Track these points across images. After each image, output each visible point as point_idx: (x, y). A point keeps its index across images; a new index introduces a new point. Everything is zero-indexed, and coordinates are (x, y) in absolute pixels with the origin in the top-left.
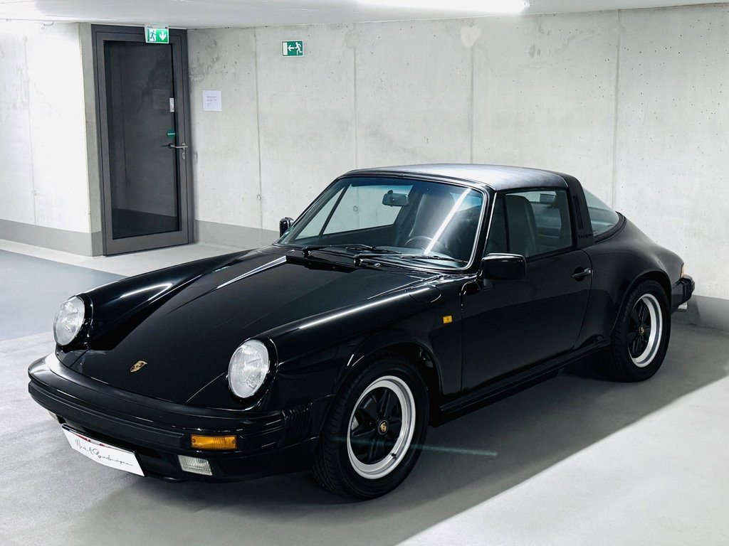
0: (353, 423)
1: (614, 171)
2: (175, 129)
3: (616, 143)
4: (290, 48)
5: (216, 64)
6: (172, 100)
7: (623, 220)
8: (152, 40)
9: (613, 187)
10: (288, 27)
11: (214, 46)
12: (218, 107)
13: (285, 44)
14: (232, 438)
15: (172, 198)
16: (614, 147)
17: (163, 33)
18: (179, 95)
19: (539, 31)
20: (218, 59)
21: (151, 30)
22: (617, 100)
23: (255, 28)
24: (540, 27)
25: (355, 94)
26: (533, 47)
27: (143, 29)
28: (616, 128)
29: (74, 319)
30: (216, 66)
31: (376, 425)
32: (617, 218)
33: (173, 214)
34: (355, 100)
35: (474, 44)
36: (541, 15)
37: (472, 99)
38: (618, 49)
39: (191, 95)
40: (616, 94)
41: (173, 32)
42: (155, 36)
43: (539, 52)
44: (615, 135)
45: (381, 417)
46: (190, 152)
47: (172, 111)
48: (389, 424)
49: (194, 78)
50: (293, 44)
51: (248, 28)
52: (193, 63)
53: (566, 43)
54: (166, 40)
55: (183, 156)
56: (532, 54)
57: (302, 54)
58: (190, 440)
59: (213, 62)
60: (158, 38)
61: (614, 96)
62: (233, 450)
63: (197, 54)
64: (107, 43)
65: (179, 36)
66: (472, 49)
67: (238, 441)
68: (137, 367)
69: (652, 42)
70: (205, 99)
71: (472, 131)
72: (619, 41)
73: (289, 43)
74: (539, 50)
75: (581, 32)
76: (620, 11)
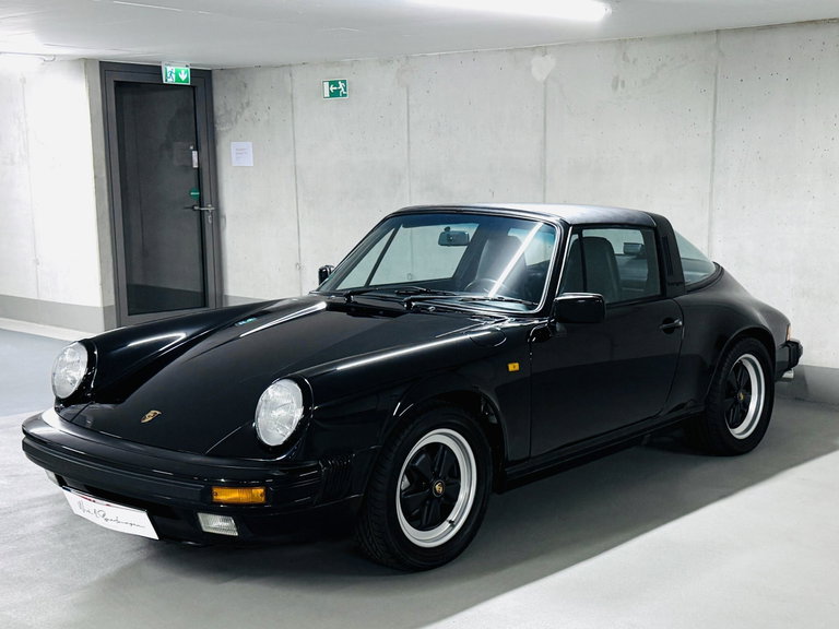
0: (403, 483)
1: (711, 223)
2: (200, 188)
4: (332, 89)
5: (246, 111)
6: (195, 154)
7: (720, 271)
8: (170, 81)
9: (709, 241)
10: (330, 63)
11: (243, 88)
12: (248, 161)
13: (327, 84)
14: (260, 491)
15: (197, 270)
16: (711, 193)
17: (183, 72)
18: (204, 148)
19: (624, 59)
20: (248, 104)
21: (169, 69)
22: (714, 138)
23: (290, 65)
24: (624, 54)
25: (409, 142)
26: (616, 80)
27: (160, 67)
28: (713, 170)
29: (75, 370)
30: (247, 113)
31: (430, 486)
32: (714, 268)
33: (198, 289)
34: (409, 148)
35: (548, 77)
36: (625, 40)
37: (544, 143)
38: (716, 78)
39: (218, 148)
40: (714, 131)
41: (195, 73)
42: (174, 76)
43: (623, 85)
44: (712, 180)
45: (436, 477)
46: (218, 215)
47: (195, 166)
48: (445, 486)
49: (219, 128)
50: (335, 83)
51: (283, 66)
52: (219, 110)
53: (654, 71)
54: (186, 80)
55: (209, 219)
56: (615, 87)
57: (344, 95)
58: (210, 493)
59: (243, 108)
60: (178, 78)
61: (710, 135)
62: (260, 505)
63: (222, 100)
64: (119, 85)
65: (203, 78)
66: (545, 83)
67: (267, 493)
68: (149, 417)
69: (756, 68)
70: (233, 151)
71: (545, 181)
72: (717, 69)
73: (331, 83)
74: (623, 82)
75: (672, 59)
76: (718, 31)
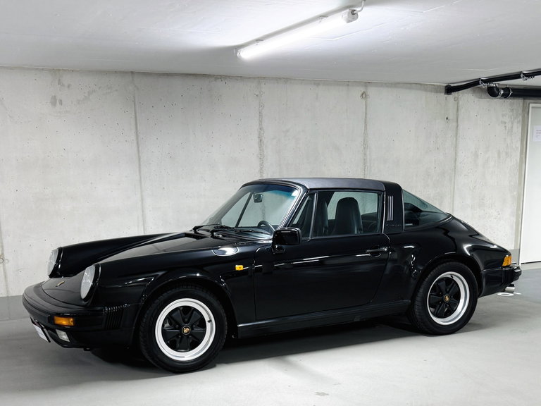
1: (142, 200)
3: (141, 178)
9: (143, 211)
16: (140, 181)
19: (59, 84)
22: (138, 143)
24: (59, 80)
26: (54, 98)
28: (140, 165)
36: (59, 70)
38: (135, 104)
40: (137, 139)
43: (61, 102)
53: (86, 95)
56: (54, 101)
69: (161, 100)
72: (134, 97)
74: (61, 101)
75: (100, 88)
76: (132, 72)
